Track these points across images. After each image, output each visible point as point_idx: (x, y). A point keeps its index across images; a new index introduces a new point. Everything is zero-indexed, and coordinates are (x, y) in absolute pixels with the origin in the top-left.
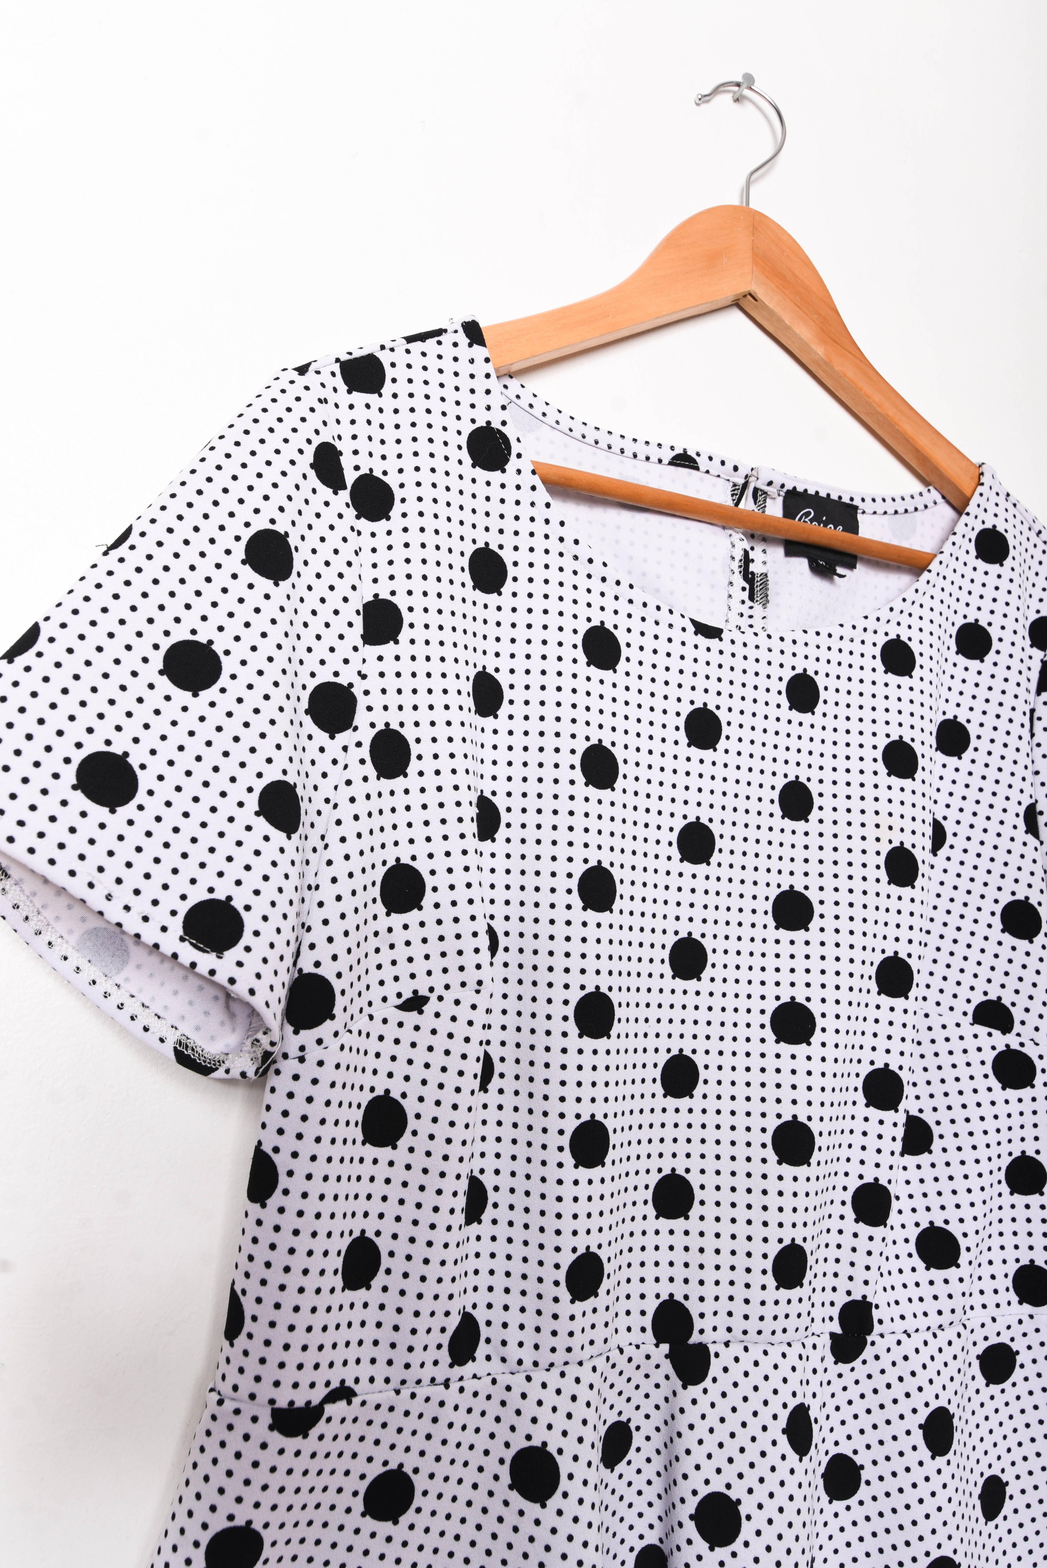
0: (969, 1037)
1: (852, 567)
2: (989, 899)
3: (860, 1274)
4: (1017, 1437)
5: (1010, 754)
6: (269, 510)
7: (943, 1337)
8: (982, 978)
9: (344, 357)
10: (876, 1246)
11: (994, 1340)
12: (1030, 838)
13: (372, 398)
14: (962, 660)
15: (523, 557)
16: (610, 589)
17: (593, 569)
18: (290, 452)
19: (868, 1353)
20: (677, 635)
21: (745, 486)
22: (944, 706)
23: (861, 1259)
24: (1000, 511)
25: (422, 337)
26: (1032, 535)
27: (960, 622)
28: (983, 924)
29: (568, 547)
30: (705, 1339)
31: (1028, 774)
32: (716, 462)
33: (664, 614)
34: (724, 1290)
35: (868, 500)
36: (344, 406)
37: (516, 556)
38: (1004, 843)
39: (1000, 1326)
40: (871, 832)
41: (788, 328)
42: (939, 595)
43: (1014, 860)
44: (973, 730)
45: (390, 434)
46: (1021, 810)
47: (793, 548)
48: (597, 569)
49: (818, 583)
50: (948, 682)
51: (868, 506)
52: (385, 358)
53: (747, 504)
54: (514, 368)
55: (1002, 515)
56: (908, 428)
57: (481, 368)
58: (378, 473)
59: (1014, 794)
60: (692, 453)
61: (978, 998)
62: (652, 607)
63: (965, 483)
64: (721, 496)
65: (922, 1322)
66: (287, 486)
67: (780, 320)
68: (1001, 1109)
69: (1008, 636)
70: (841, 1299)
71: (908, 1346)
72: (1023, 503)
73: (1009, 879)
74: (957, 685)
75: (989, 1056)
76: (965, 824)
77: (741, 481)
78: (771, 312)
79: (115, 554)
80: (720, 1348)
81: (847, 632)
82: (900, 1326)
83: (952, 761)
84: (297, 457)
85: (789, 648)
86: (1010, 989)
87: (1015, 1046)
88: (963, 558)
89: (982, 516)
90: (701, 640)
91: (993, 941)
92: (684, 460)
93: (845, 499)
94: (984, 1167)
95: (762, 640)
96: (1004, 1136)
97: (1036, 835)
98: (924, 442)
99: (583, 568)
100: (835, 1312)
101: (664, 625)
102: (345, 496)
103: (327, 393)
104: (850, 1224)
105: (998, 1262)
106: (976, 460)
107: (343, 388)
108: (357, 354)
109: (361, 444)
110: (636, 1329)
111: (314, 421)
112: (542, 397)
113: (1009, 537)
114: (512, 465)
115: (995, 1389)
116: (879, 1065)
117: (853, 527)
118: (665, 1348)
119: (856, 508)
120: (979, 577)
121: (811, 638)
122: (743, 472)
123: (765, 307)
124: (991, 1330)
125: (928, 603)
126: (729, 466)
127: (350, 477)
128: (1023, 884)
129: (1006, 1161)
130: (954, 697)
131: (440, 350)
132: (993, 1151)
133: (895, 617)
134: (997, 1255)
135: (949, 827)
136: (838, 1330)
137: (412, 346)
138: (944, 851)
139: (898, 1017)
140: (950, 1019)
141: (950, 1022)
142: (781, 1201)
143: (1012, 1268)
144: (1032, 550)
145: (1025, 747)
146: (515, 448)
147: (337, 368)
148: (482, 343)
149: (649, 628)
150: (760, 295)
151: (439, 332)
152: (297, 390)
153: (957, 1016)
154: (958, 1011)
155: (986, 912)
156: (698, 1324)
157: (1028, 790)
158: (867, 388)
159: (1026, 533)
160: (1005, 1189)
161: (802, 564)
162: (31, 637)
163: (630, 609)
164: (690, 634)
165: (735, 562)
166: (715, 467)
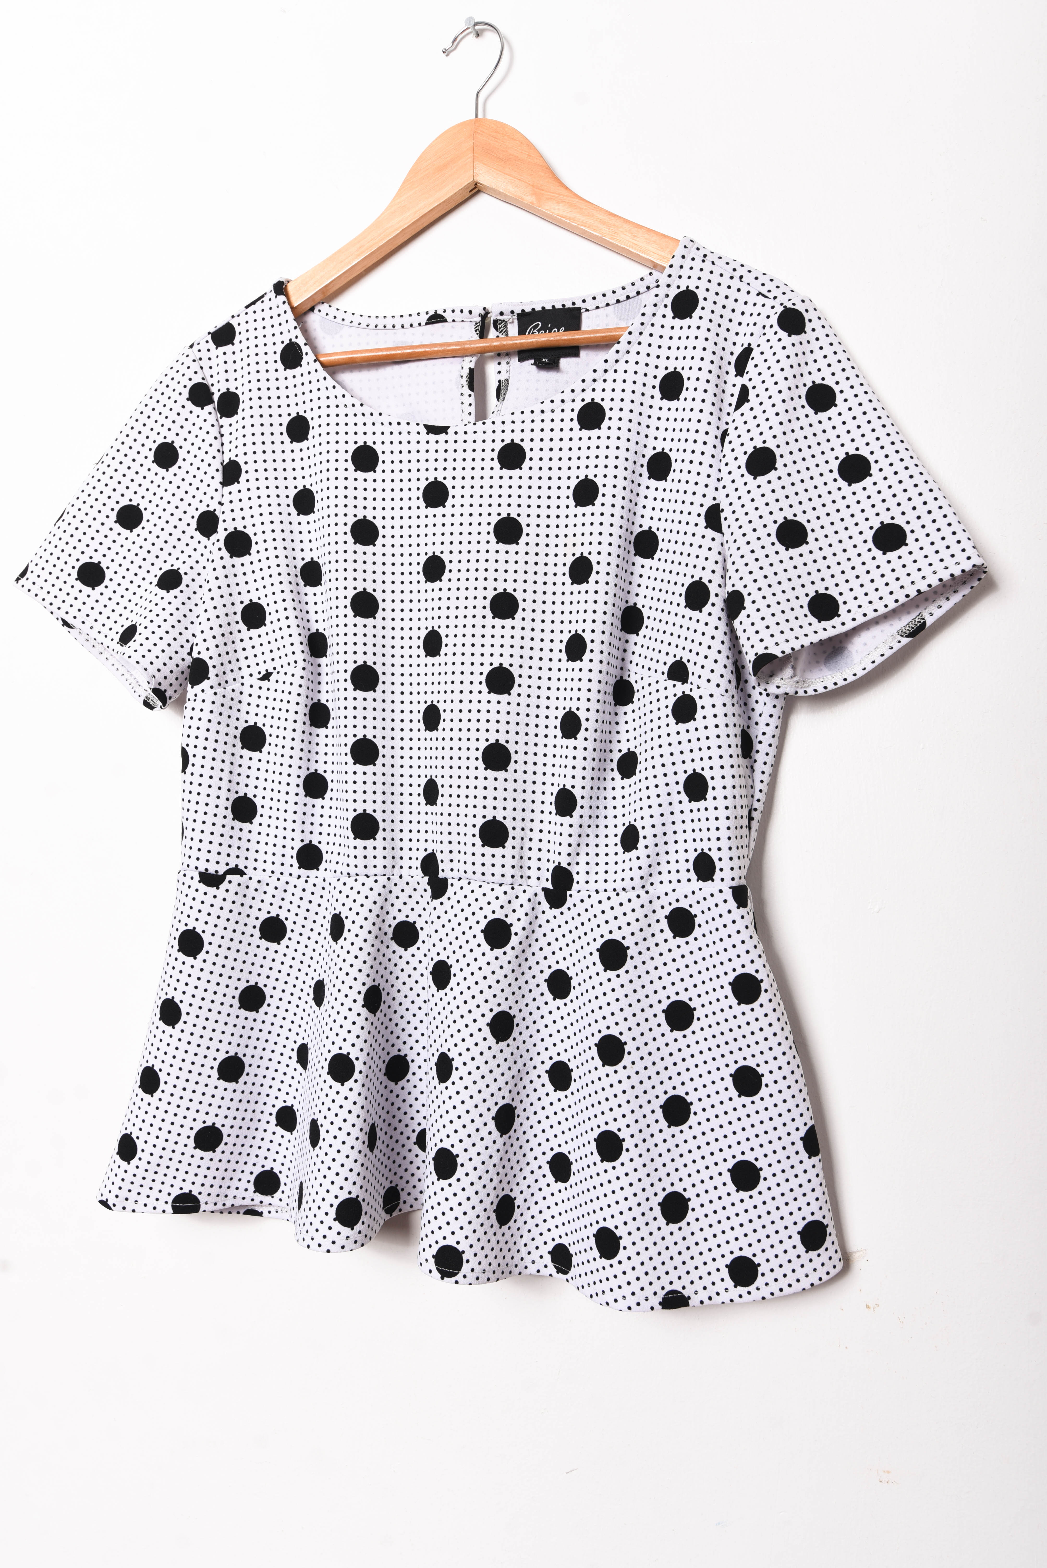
1: (575, 355)
6: (164, 431)
9: (212, 330)
12: (708, 531)
13: (227, 348)
21: (483, 321)
24: (694, 273)
25: (254, 303)
30: (446, 875)
32: (457, 312)
33: (403, 426)
35: (589, 299)
37: (312, 414)
39: (679, 895)
42: (633, 359)
47: (524, 354)
49: (542, 375)
51: (588, 305)
52: (236, 321)
55: (696, 275)
58: (232, 389)
59: (698, 499)
60: (440, 312)
64: (468, 334)
66: (173, 416)
68: (674, 738)
80: (453, 881)
81: (547, 406)
89: (677, 283)
90: (432, 437)
92: (436, 319)
93: (569, 305)
96: (678, 758)
101: (405, 433)
102: (214, 408)
107: (213, 348)
108: (220, 325)
114: (306, 359)
117: (577, 325)
118: (426, 878)
119: (579, 309)
121: (517, 416)
126: (467, 312)
127: (217, 396)
128: (699, 568)
129: (682, 777)
131: (263, 306)
137: (249, 309)
142: (485, 793)
146: (304, 350)
147: (210, 337)
149: (396, 438)
156: (441, 866)
157: (711, 494)
161: (529, 364)
163: (382, 429)
164: (424, 436)
165: (464, 382)
166: (457, 316)
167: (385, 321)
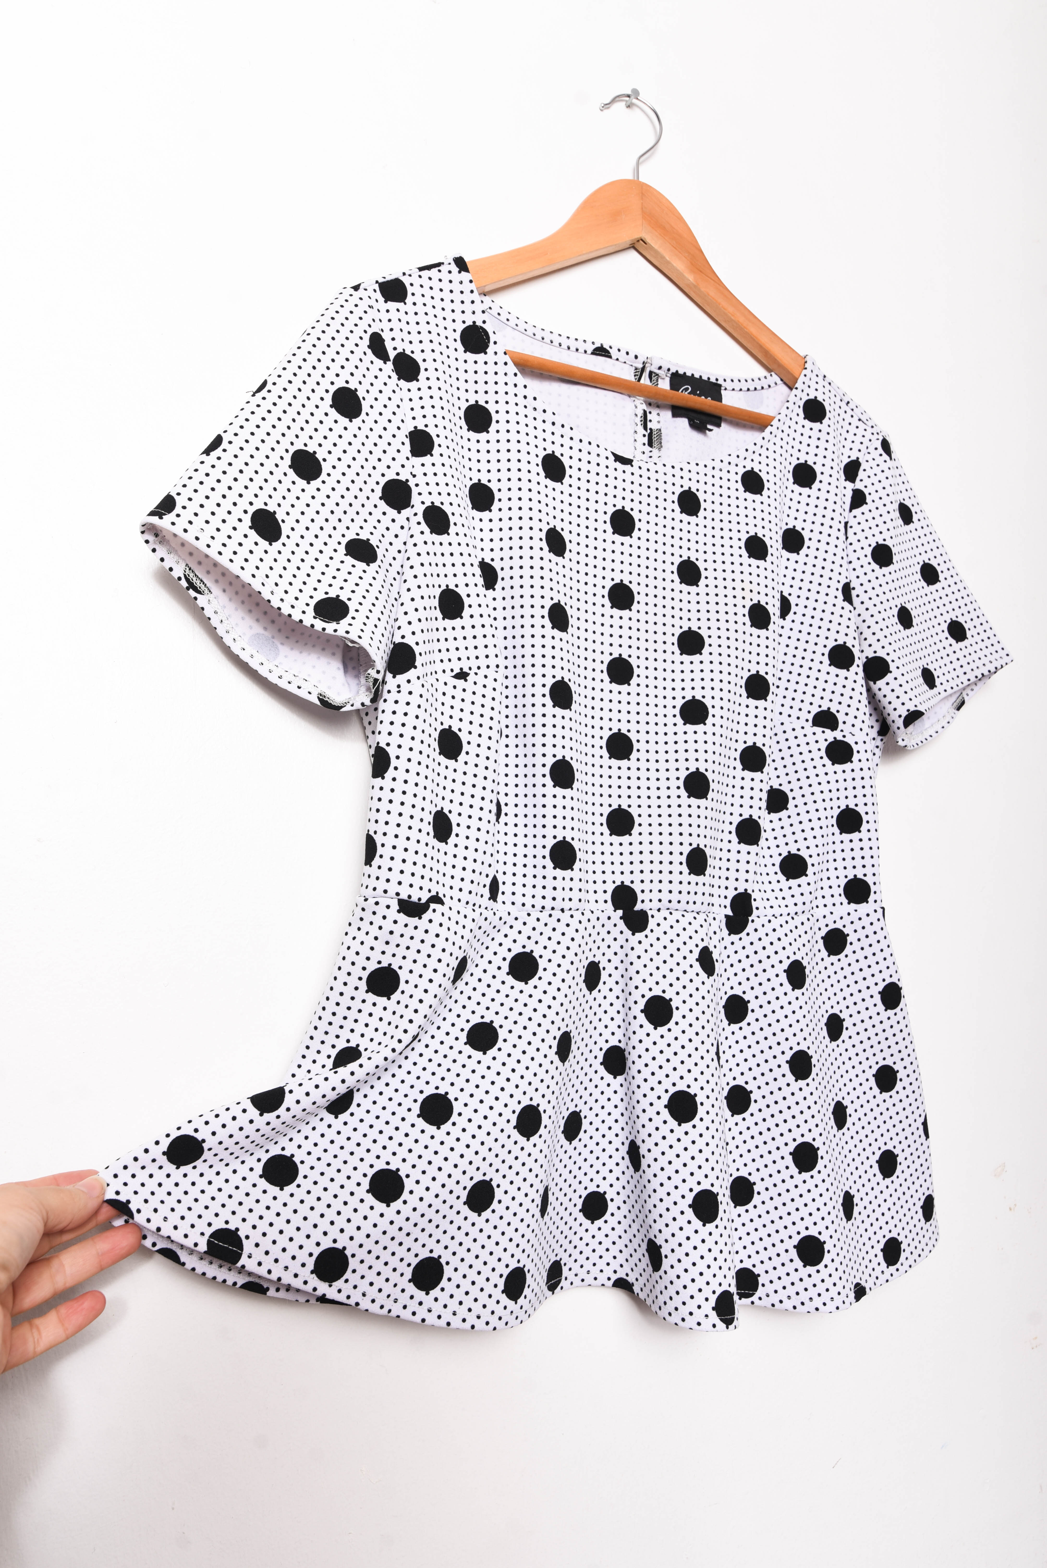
0: (810, 734)
1: (719, 426)
2: (820, 645)
3: (742, 876)
4: (850, 990)
5: (831, 549)
6: (345, 375)
7: (798, 920)
8: (818, 697)
9: (381, 280)
10: (752, 858)
11: (832, 926)
12: (846, 604)
13: (400, 305)
14: (796, 488)
15: (502, 407)
16: (558, 430)
17: (547, 416)
18: (354, 338)
19: (750, 928)
20: (603, 462)
21: (643, 369)
22: (786, 519)
23: (743, 866)
24: (819, 387)
25: (429, 268)
26: (843, 404)
27: (795, 462)
28: (817, 661)
29: (530, 402)
30: (645, 907)
31: (844, 563)
32: (623, 352)
33: (593, 447)
34: (656, 877)
35: (728, 381)
36: (383, 311)
37: (497, 407)
38: (829, 608)
39: (836, 917)
40: (739, 593)
41: (668, 262)
42: (779, 443)
43: (836, 619)
44: (806, 534)
45: (414, 328)
46: (840, 586)
47: (678, 411)
48: (549, 417)
49: (695, 435)
50: (789, 503)
51: (728, 385)
52: (406, 281)
53: (645, 380)
54: (487, 289)
55: (821, 390)
56: (753, 330)
57: (467, 286)
58: (408, 352)
59: (835, 576)
60: (606, 346)
61: (815, 710)
62: (585, 442)
63: (793, 367)
64: (628, 375)
65: (785, 911)
66: (354, 360)
67: (663, 257)
68: (832, 777)
69: (827, 471)
70: (731, 894)
71: (775, 923)
72: (836, 382)
73: (833, 631)
74: (794, 505)
75: (823, 745)
76: (803, 598)
77: (640, 366)
78: (656, 252)
79: (259, 395)
80: (655, 912)
81: (717, 464)
82: (770, 912)
83: (793, 556)
84: (359, 341)
85: (678, 474)
86: (835, 702)
87: (840, 738)
88: (795, 418)
89: (807, 390)
90: (618, 465)
91: (824, 672)
92: (601, 352)
93: (713, 380)
94: (822, 814)
95: (659, 467)
96: (834, 794)
97: (851, 603)
98: (764, 340)
99: (540, 416)
100: (728, 902)
101: (594, 455)
102: (390, 365)
103: (372, 302)
104: (735, 845)
105: (833, 878)
106: (802, 354)
107: (381, 299)
108: (389, 278)
109: (396, 334)
110: (601, 902)
111: (367, 319)
112: (506, 308)
113: (826, 404)
114: (491, 349)
115: (834, 958)
116: (750, 743)
117: (719, 398)
118: (620, 913)
119: (720, 386)
120: (807, 432)
121: (693, 467)
122: (641, 359)
123: (652, 248)
124: (830, 920)
125: (772, 448)
126: (632, 355)
127: (392, 354)
128: (842, 634)
129: (836, 812)
130: (793, 513)
131: (440, 276)
132: (828, 804)
133: (749, 455)
134: (832, 874)
135: (793, 600)
136: (730, 913)
137: (422, 273)
138: (790, 617)
139: (761, 713)
140: (797, 725)
141: (797, 726)
142: (690, 820)
143: (843, 882)
144: (843, 415)
145: (841, 545)
146: (493, 338)
147: (377, 287)
148: (467, 270)
149: (585, 456)
150: (648, 240)
151: (439, 265)
152: (355, 300)
153: (802, 722)
154: (803, 719)
155: (818, 653)
156: (640, 897)
157: (844, 574)
158: (724, 303)
159: (839, 403)
160: (836, 830)
161: (684, 422)
162: (217, 442)
163: (571, 443)
164: (611, 461)
165: (638, 420)
166: (622, 356)
167: (552, 337)
